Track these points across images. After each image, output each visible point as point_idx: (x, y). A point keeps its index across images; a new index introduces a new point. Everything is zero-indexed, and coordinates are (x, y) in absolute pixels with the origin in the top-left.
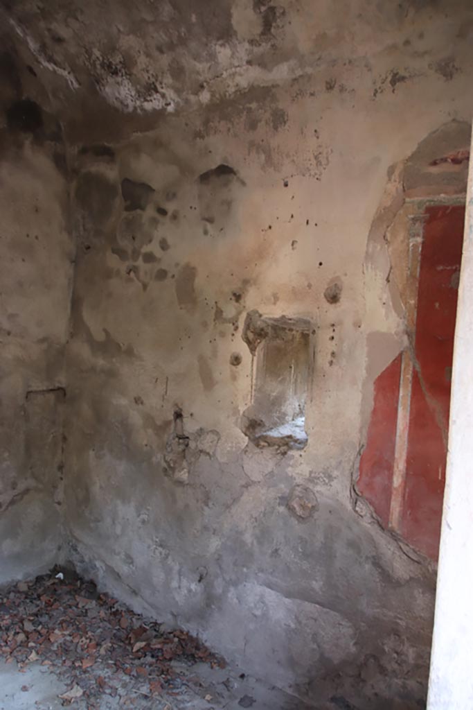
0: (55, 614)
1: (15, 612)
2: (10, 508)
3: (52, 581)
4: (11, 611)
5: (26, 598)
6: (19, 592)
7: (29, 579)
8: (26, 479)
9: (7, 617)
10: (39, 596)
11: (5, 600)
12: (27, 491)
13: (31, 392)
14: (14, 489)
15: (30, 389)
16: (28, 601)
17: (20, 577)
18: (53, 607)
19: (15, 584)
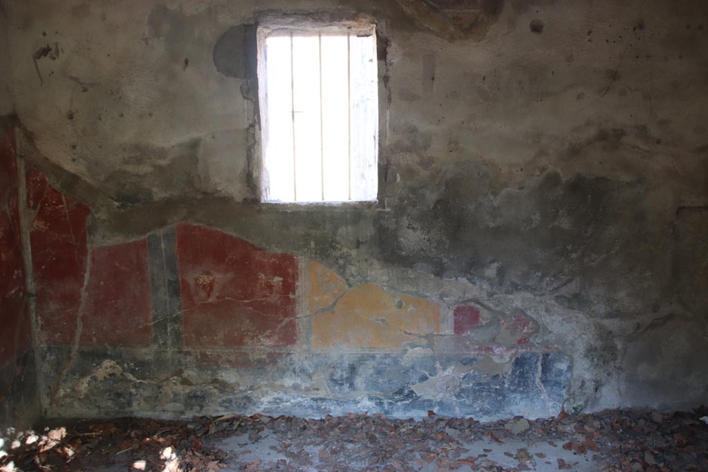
0: (685, 458)
1: (641, 440)
2: (649, 331)
3: (691, 422)
4: (638, 438)
5: (658, 430)
6: (652, 421)
7: (666, 412)
8: (671, 303)
9: (631, 441)
10: (672, 433)
11: (633, 425)
12: (671, 317)
13: (684, 208)
14: (655, 311)
15: (682, 205)
16: (659, 433)
17: (655, 406)
18: (685, 449)
19: (650, 411)
